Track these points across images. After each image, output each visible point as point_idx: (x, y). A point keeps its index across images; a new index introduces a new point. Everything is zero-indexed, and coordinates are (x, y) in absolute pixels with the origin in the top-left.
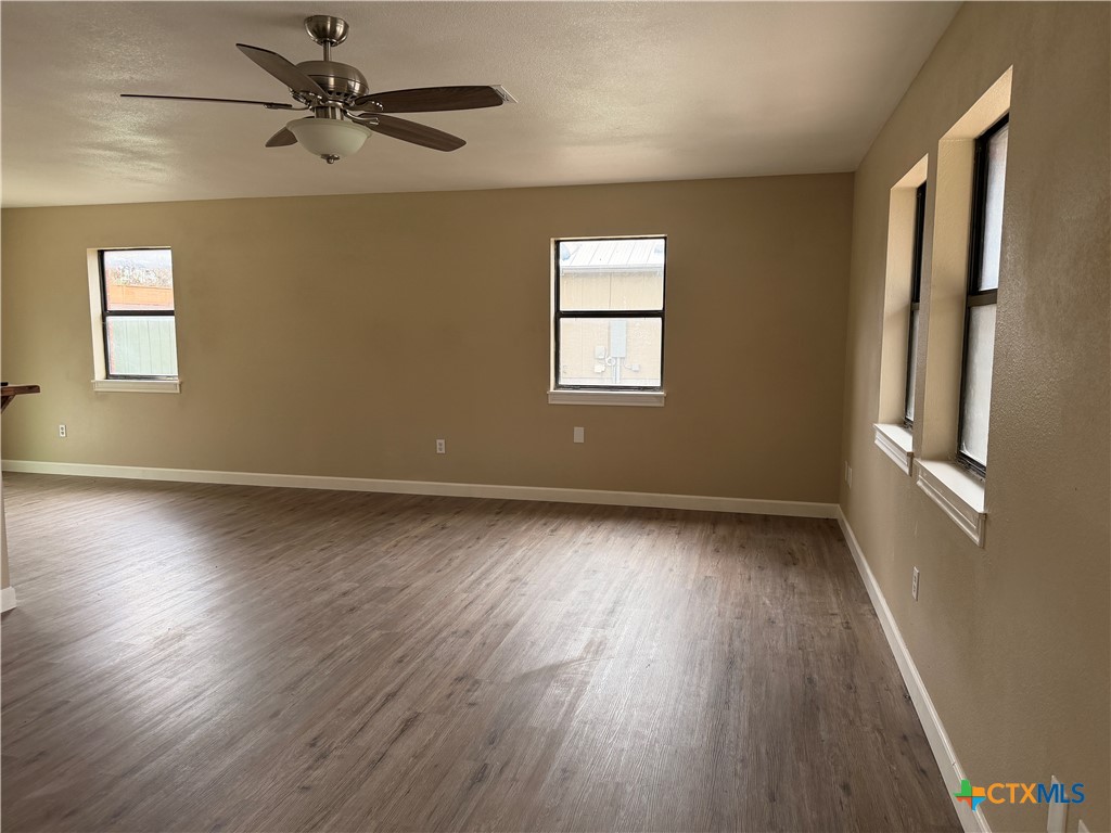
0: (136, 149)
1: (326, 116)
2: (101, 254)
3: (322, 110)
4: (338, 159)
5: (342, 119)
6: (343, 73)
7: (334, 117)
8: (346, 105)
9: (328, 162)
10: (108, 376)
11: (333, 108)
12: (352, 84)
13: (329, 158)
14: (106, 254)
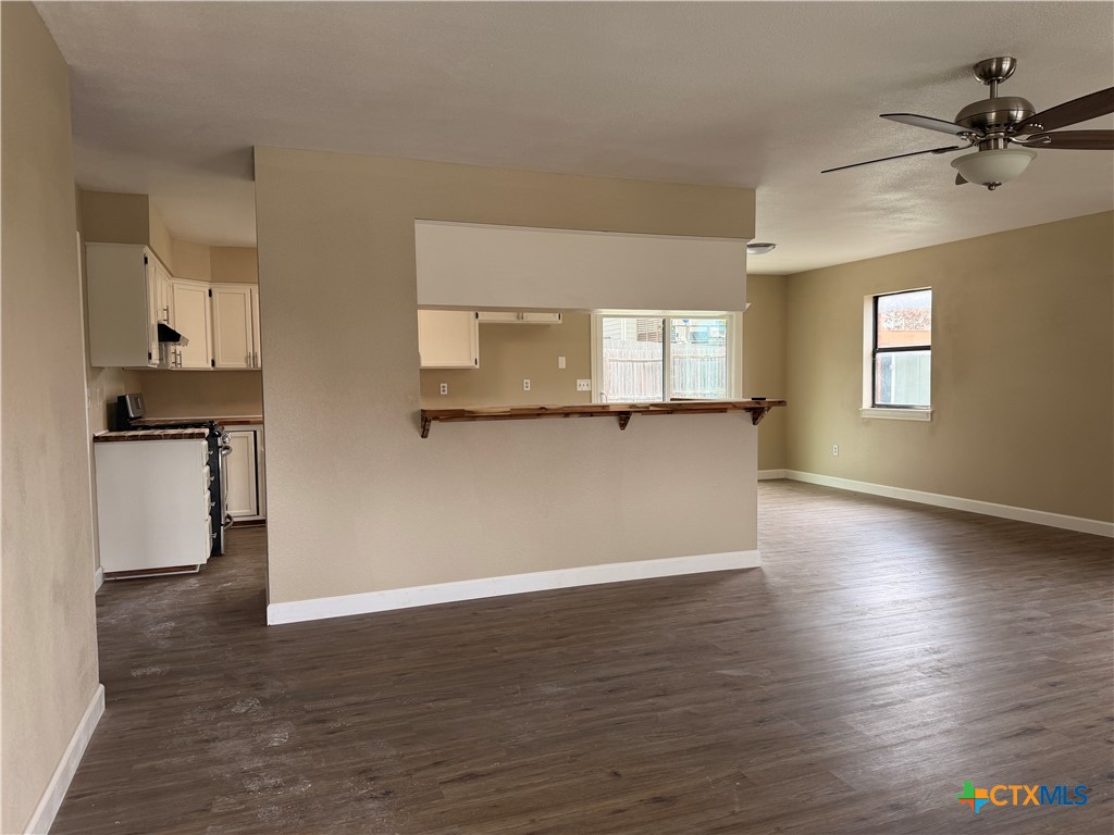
0: (885, 206)
1: (989, 148)
2: (876, 299)
3: (985, 145)
4: (1000, 184)
5: (1005, 146)
6: (1004, 106)
7: (997, 147)
8: (1007, 133)
9: (989, 188)
10: (874, 405)
11: (996, 140)
12: (1015, 113)
13: (991, 186)
14: (880, 299)
